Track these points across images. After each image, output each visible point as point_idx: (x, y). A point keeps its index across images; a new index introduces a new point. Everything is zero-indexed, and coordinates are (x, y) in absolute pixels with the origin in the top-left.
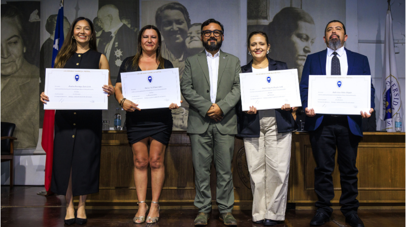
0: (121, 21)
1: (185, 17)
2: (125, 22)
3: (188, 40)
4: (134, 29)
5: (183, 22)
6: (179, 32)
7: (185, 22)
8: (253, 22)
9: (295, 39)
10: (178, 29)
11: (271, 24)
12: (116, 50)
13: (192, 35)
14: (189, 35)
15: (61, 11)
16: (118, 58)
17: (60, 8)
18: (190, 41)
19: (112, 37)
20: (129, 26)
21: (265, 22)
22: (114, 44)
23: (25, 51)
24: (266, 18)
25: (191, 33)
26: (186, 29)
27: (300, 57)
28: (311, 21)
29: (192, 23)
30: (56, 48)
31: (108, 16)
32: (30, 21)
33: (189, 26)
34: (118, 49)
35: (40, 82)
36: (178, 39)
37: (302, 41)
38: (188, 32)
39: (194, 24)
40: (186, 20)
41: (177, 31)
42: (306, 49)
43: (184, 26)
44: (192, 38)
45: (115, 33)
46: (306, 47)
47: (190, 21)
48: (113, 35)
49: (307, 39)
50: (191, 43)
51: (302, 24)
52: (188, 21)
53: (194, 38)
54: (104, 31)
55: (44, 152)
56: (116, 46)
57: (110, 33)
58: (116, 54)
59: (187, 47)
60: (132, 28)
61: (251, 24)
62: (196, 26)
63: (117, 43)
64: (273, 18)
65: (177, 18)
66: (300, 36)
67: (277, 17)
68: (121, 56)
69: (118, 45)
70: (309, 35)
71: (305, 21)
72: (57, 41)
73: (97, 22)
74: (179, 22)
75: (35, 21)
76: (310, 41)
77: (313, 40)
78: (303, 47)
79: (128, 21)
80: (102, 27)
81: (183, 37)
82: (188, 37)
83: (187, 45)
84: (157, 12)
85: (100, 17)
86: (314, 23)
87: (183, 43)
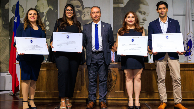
0: (49, 7)
1: (81, 4)
2: (51, 7)
3: (83, 16)
4: (55, 11)
5: (80, 7)
6: (78, 12)
7: (81, 6)
8: (116, 6)
9: (138, 14)
10: (77, 10)
11: (125, 6)
12: (46, 22)
13: (85, 13)
14: (83, 13)
15: (18, 3)
16: (47, 26)
17: (17, 1)
18: (84, 16)
19: (44, 15)
20: (53, 9)
21: (122, 6)
22: (45, 18)
23: (3, 23)
24: (123, 3)
25: (84, 12)
26: (82, 10)
27: (141, 23)
28: (147, 4)
29: (85, 7)
30: (16, 21)
31: (42, 4)
32: (5, 8)
33: (83, 8)
34: (47, 21)
35: (9, 38)
36: (78, 15)
37: (142, 15)
38: (83, 12)
39: (86, 8)
40: (82, 6)
41: (77, 11)
42: (144, 19)
43: (80, 9)
44: (85, 15)
45: (46, 13)
46: (144, 18)
47: (84, 6)
48: (45, 14)
49: (145, 13)
50: (84, 17)
51: (141, 6)
52: (83, 6)
53: (86, 15)
54: (40, 12)
55: (9, 73)
56: (46, 20)
57: (43, 13)
58: (46, 24)
59: (82, 19)
60: (54, 10)
61: (115, 7)
62: (87, 8)
63: (46, 18)
64: (126, 3)
65: (77, 4)
66: (140, 12)
67: (128, 3)
68: (49, 25)
69: (47, 19)
70: (146, 12)
71: (144, 4)
72: (16, 18)
73: (37, 8)
74: (78, 7)
75: (8, 8)
76: (146, 15)
77: (148, 14)
78: (143, 18)
79: (52, 7)
80: (39, 10)
81: (80, 14)
82: (83, 14)
83: (82, 18)
84: (67, 2)
85: (38, 5)
86: (148, 5)
87: (81, 17)
